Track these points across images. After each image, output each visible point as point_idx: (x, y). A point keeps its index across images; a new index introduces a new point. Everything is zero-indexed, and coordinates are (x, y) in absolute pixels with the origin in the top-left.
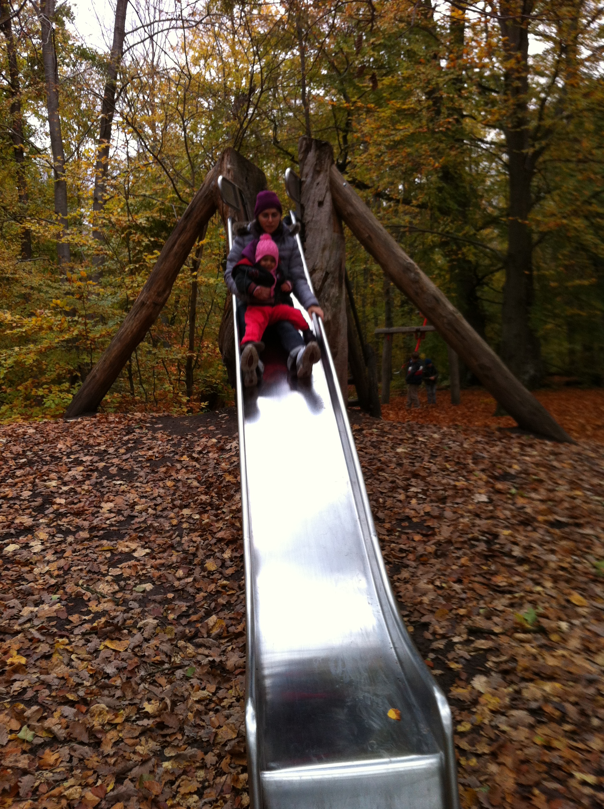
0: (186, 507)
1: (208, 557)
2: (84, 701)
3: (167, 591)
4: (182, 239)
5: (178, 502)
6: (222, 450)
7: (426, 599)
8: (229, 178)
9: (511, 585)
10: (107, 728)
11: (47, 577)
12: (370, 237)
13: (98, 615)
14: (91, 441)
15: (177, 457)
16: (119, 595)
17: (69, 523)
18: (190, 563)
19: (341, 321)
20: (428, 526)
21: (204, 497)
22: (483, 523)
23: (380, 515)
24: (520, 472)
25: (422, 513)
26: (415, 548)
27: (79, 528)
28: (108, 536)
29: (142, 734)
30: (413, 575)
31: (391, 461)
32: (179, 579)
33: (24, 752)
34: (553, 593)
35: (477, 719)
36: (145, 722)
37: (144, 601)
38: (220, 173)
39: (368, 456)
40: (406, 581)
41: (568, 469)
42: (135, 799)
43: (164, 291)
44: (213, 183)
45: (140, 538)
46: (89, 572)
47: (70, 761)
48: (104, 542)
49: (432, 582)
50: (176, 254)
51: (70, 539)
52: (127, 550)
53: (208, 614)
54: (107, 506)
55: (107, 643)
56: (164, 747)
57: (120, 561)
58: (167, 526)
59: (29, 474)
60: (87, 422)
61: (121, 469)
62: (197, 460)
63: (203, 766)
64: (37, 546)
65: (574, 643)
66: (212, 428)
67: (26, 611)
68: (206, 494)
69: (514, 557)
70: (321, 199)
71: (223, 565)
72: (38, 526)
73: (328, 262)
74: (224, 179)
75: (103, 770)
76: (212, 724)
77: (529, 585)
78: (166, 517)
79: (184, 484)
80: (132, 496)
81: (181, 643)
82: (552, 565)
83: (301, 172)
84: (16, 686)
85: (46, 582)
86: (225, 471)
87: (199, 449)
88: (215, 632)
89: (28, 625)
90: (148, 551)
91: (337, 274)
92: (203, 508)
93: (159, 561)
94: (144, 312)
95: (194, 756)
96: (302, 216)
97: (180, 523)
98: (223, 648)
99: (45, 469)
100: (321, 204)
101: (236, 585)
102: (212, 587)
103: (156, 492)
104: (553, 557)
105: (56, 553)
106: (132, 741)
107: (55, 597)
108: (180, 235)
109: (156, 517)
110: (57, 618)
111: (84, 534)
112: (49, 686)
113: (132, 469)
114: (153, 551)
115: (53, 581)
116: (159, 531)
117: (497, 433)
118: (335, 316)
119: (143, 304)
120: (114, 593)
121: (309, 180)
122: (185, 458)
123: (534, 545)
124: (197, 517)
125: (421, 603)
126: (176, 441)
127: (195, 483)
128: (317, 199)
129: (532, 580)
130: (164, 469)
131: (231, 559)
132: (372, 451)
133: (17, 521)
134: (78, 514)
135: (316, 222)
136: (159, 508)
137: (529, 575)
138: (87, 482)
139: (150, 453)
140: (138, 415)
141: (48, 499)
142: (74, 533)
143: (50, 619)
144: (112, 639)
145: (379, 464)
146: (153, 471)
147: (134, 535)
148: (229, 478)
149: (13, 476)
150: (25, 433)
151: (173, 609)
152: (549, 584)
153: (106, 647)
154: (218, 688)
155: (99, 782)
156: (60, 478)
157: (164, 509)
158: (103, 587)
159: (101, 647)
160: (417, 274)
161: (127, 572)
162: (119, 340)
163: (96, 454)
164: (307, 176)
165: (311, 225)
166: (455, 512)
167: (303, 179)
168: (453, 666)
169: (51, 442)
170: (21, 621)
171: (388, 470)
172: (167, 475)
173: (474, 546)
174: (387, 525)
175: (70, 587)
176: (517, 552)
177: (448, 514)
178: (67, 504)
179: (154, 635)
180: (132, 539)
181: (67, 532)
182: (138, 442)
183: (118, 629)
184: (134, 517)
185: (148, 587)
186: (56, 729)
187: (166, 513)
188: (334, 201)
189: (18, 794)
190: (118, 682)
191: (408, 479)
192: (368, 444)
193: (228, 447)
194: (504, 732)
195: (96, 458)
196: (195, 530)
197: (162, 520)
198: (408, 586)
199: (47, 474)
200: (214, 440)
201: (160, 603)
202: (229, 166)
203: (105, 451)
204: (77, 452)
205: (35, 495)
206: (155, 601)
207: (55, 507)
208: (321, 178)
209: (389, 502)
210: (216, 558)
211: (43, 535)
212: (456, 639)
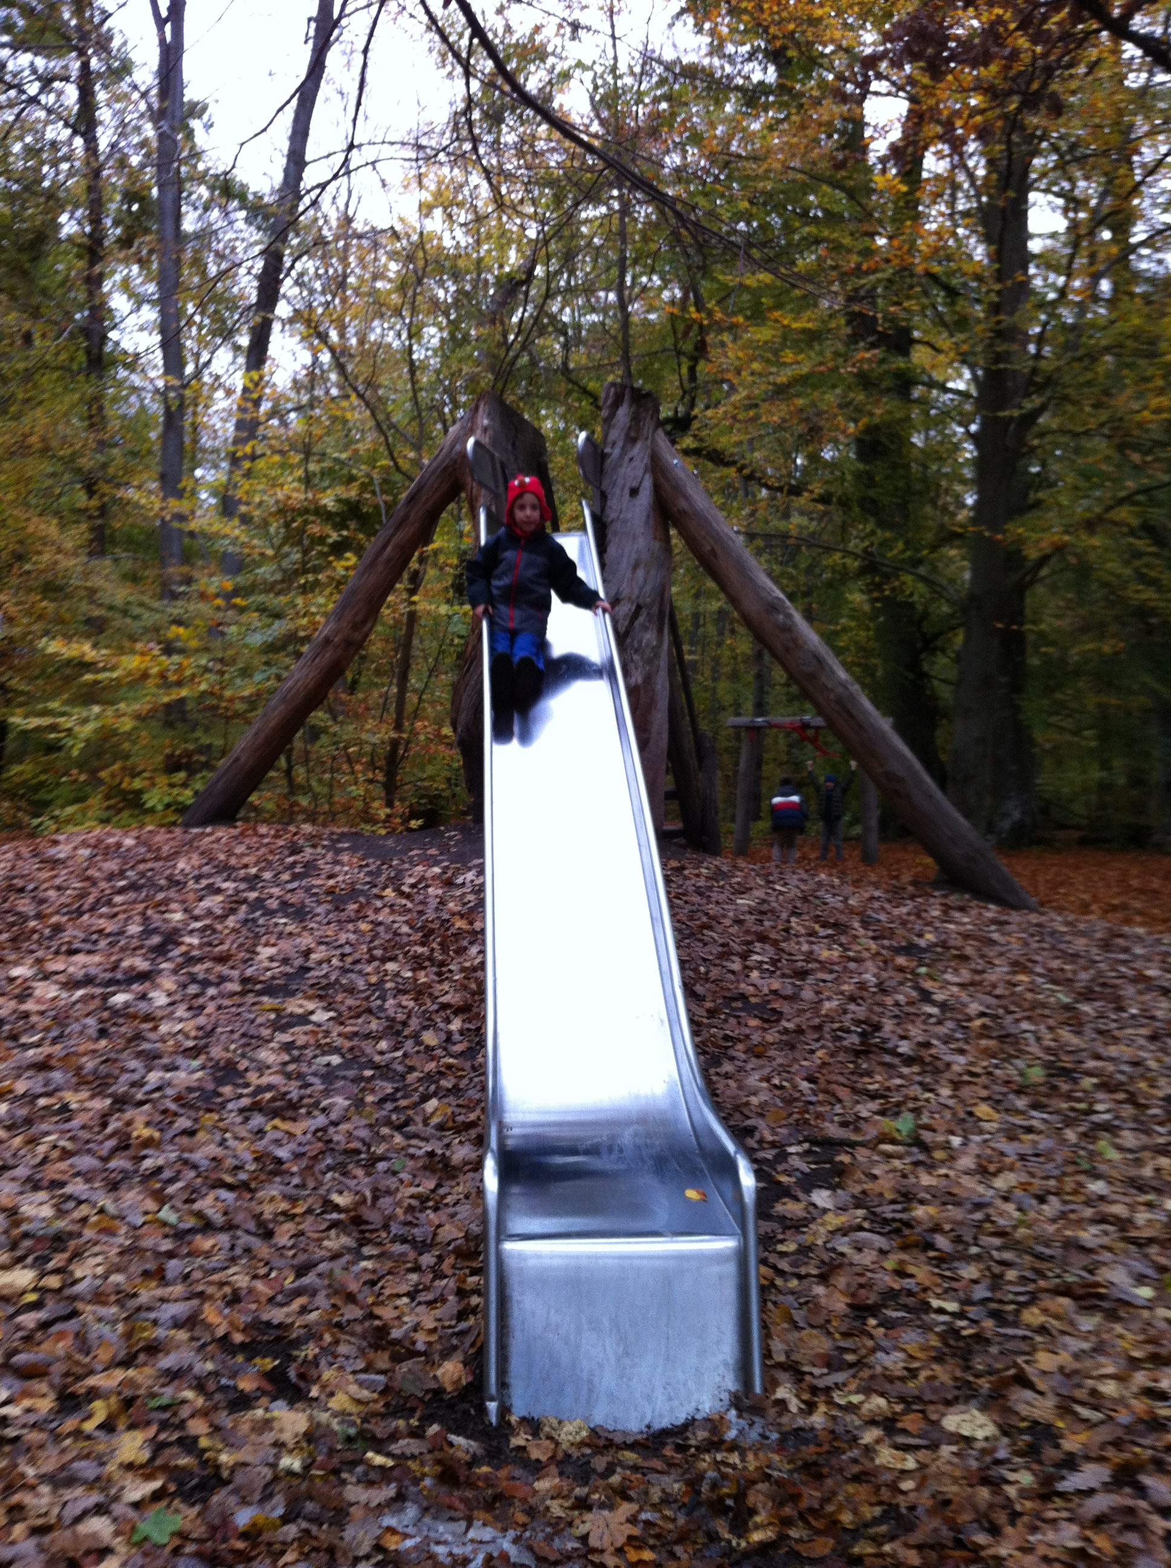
0: (391, 959)
1: (426, 1028)
2: (245, 1186)
3: (363, 1067)
4: (400, 536)
5: (378, 953)
6: (449, 883)
7: (754, 1100)
8: (486, 440)
9: (888, 1089)
10: (281, 1218)
11: (180, 1037)
12: (713, 551)
13: (260, 1090)
14: (233, 861)
15: (375, 891)
16: (291, 1067)
17: (207, 970)
18: (398, 1033)
19: (659, 687)
20: (773, 1010)
21: (420, 950)
22: (859, 1011)
23: (699, 989)
24: (936, 945)
25: (766, 990)
26: (747, 1037)
27: (223, 979)
28: (270, 990)
29: (329, 1228)
30: (740, 1069)
31: (724, 916)
32: (382, 1053)
33: (166, 1236)
34: (951, 1102)
35: (807, 1239)
36: (335, 1216)
37: (329, 1075)
38: (471, 432)
39: (688, 907)
40: (727, 1076)
41: (1015, 946)
42: (323, 1293)
43: (364, 622)
44: (458, 447)
45: (321, 997)
46: (244, 1035)
47: (232, 1248)
48: (265, 999)
49: (768, 1080)
50: (389, 561)
51: (211, 991)
52: (300, 1011)
53: (425, 1098)
54: (265, 952)
55: (277, 1122)
56: (361, 1245)
57: (290, 1025)
58: (361, 984)
59: (135, 902)
60: (223, 833)
61: (284, 904)
62: (408, 896)
63: (417, 1269)
64: (160, 999)
65: (966, 1162)
66: (433, 851)
67: (154, 1078)
68: (423, 944)
69: (900, 1055)
70: (634, 484)
71: (449, 1038)
72: (160, 971)
73: (641, 589)
74: (477, 444)
75: (278, 1262)
76: (430, 1222)
77: (915, 1090)
78: (360, 972)
79: (388, 928)
80: (306, 941)
81: (385, 1131)
82: (956, 1068)
83: (606, 436)
84: (148, 1163)
85: (178, 1044)
86: (453, 914)
87: (412, 881)
88: (435, 1120)
89: (156, 1095)
90: (332, 1014)
91: (655, 609)
92: (418, 964)
93: (349, 1029)
94: (328, 655)
95: (403, 1254)
96: (603, 510)
97: (382, 982)
98: (446, 1141)
99: (160, 896)
100: (634, 492)
101: (468, 1065)
102: (432, 1066)
103: (343, 937)
104: (962, 1059)
105: (190, 1008)
106: (316, 1236)
107: (196, 1063)
108: (397, 529)
109: (344, 971)
110: (199, 1089)
111: (236, 987)
112: (195, 1167)
113: (303, 905)
114: (340, 1015)
115: (190, 1044)
116: (351, 990)
117: (910, 889)
118: (648, 679)
119: (327, 641)
120: (285, 1064)
121: (617, 451)
122: (389, 892)
123: (935, 1042)
124: (409, 974)
125: (747, 1104)
126: (373, 867)
127: (405, 929)
128: (629, 485)
129: (921, 1084)
130: (355, 906)
131: (461, 1032)
132: (696, 899)
133: (125, 964)
134: (222, 959)
135: (625, 521)
136: (349, 960)
137: (918, 1078)
138: (232, 918)
139: (331, 882)
140: (307, 828)
141: (172, 938)
142: (218, 985)
143: (190, 1089)
144: (284, 1119)
145: (705, 919)
146: (337, 909)
147: (311, 992)
148: (460, 924)
149: (109, 903)
150: (119, 845)
151: (372, 1091)
152: (945, 1092)
153: (275, 1128)
154: (439, 1185)
155: (273, 1275)
156: (186, 910)
157: (356, 962)
158: (265, 1055)
159: (268, 1128)
160: (789, 616)
161: (301, 1040)
162: (284, 700)
163: (243, 880)
164: (614, 444)
165: (616, 526)
166: (818, 993)
167: (607, 450)
168: (784, 1179)
169: (167, 859)
170: (147, 1088)
171: (720, 929)
172: (360, 916)
173: (841, 1038)
174: (708, 1005)
175: (216, 1052)
176: (904, 1048)
177: (808, 994)
178: (201, 946)
179: (345, 1119)
180: (309, 998)
181: (205, 984)
182: (310, 868)
183: (294, 1106)
184: (309, 969)
185: (336, 1060)
186: (210, 1212)
187: (358, 967)
188: (657, 488)
189: (163, 1278)
190: (295, 1169)
191: (750, 943)
192: (691, 889)
193: (460, 881)
194: (842, 1254)
195: (243, 886)
196: (405, 992)
197: (353, 976)
198: (731, 1082)
199: (166, 902)
200: (437, 870)
201: (353, 1081)
202: (486, 422)
203: (256, 876)
204: (209, 876)
205: (148, 932)
206: (344, 1078)
207: (183, 948)
208: (637, 450)
209: (715, 972)
210: (437, 1030)
211: (168, 983)
212: (792, 1149)
